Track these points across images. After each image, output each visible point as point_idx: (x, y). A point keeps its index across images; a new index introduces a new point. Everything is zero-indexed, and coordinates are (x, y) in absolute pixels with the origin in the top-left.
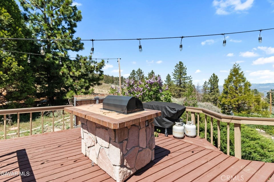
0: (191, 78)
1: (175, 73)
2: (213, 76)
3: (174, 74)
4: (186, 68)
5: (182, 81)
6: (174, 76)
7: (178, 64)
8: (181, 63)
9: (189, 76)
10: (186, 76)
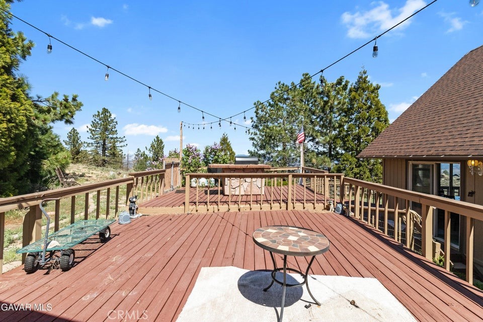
0: (124, 139)
1: (94, 129)
2: (156, 139)
3: (90, 129)
4: (116, 122)
5: (109, 145)
6: (91, 135)
7: (101, 111)
8: (105, 111)
9: (122, 137)
10: (115, 136)
